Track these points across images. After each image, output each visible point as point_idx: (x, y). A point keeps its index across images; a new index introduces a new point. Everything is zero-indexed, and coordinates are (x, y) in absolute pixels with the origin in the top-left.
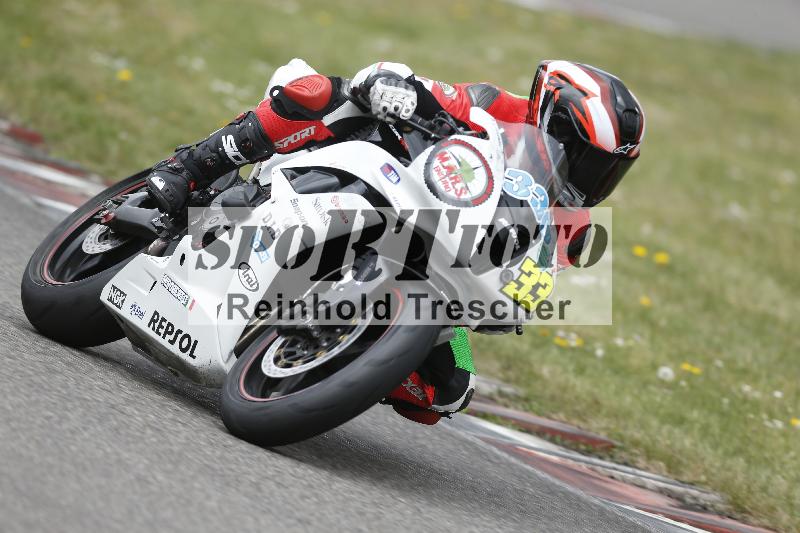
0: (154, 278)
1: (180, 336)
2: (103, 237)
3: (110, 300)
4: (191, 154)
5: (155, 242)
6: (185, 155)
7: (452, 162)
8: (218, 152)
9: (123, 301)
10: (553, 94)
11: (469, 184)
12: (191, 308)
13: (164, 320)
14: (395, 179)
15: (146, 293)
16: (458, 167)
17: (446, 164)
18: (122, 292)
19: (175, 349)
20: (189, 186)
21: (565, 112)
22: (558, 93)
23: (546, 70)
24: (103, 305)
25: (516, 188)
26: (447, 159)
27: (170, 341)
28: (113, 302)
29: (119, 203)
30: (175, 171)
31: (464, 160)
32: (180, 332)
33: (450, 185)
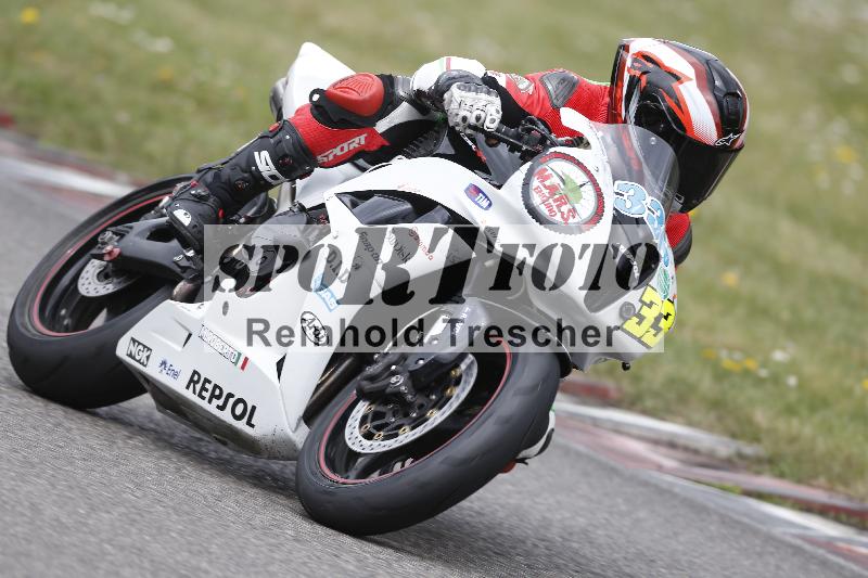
0: (187, 330)
1: (231, 401)
2: (104, 276)
3: (130, 355)
4: (217, 176)
5: (181, 284)
6: (209, 177)
7: (555, 180)
8: (251, 172)
9: (148, 357)
10: (639, 79)
11: (577, 206)
12: (243, 367)
13: (207, 381)
14: (485, 203)
15: (179, 349)
16: (562, 186)
17: (547, 183)
18: (145, 346)
19: (226, 416)
20: (217, 215)
21: (655, 100)
22: (644, 78)
23: (628, 51)
24: (120, 362)
25: (628, 204)
26: (548, 177)
27: (218, 407)
28: (134, 358)
29: (122, 235)
30: (200, 199)
31: (568, 177)
32: (230, 395)
33: (555, 209)
